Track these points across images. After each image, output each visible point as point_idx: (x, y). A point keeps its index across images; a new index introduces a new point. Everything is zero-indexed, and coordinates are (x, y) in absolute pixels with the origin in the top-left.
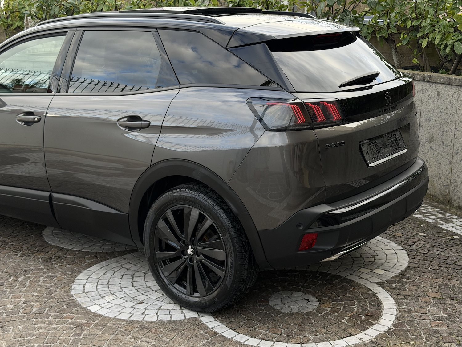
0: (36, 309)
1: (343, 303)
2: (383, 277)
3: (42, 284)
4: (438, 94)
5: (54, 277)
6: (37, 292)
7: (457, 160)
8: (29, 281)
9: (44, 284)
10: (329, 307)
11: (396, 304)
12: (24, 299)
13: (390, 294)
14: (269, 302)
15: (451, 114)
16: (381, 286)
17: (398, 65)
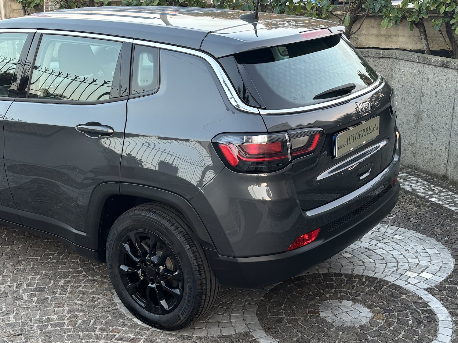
0: (81, 320)
1: (396, 314)
2: (432, 282)
3: (84, 290)
5: (94, 281)
6: (79, 300)
8: (70, 285)
9: (85, 290)
10: (383, 320)
11: (451, 315)
12: (68, 308)
13: (442, 302)
14: (319, 313)
16: (431, 294)
17: (427, 50)
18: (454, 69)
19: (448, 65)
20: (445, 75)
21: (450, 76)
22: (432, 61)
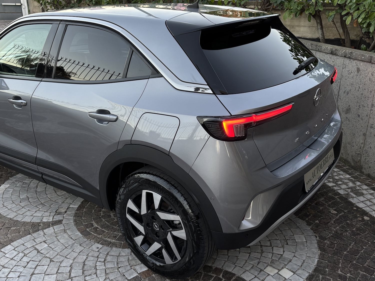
4: (358, 70)
7: (371, 133)
15: (369, 91)
17: (322, 38)
18: (341, 56)
19: (336, 52)
20: (333, 62)
21: (337, 63)
22: (323, 48)
